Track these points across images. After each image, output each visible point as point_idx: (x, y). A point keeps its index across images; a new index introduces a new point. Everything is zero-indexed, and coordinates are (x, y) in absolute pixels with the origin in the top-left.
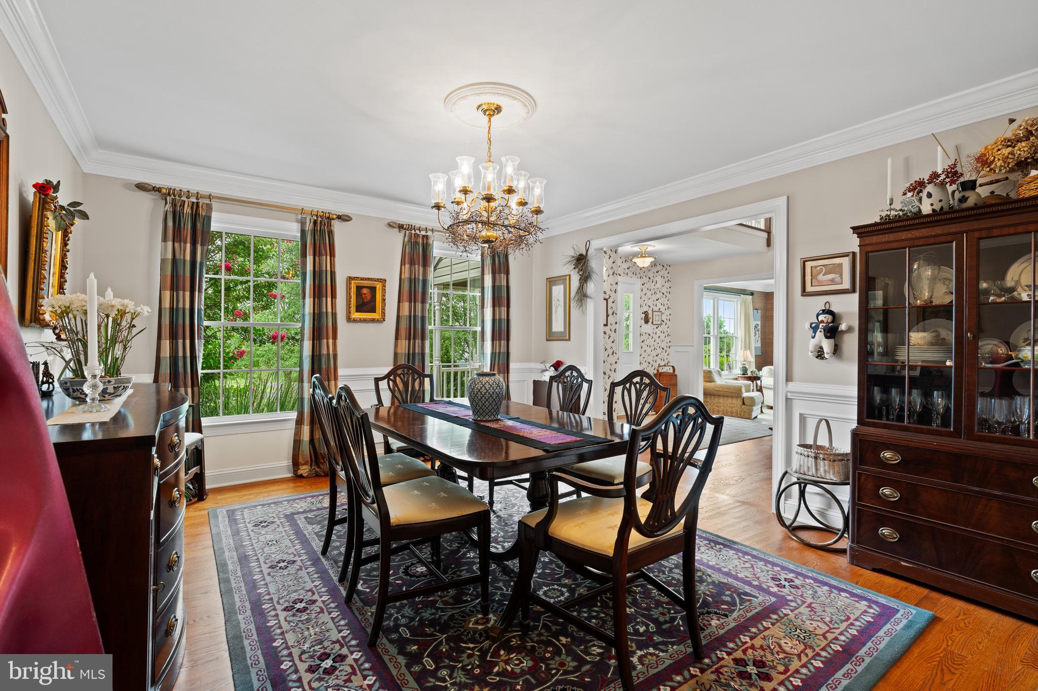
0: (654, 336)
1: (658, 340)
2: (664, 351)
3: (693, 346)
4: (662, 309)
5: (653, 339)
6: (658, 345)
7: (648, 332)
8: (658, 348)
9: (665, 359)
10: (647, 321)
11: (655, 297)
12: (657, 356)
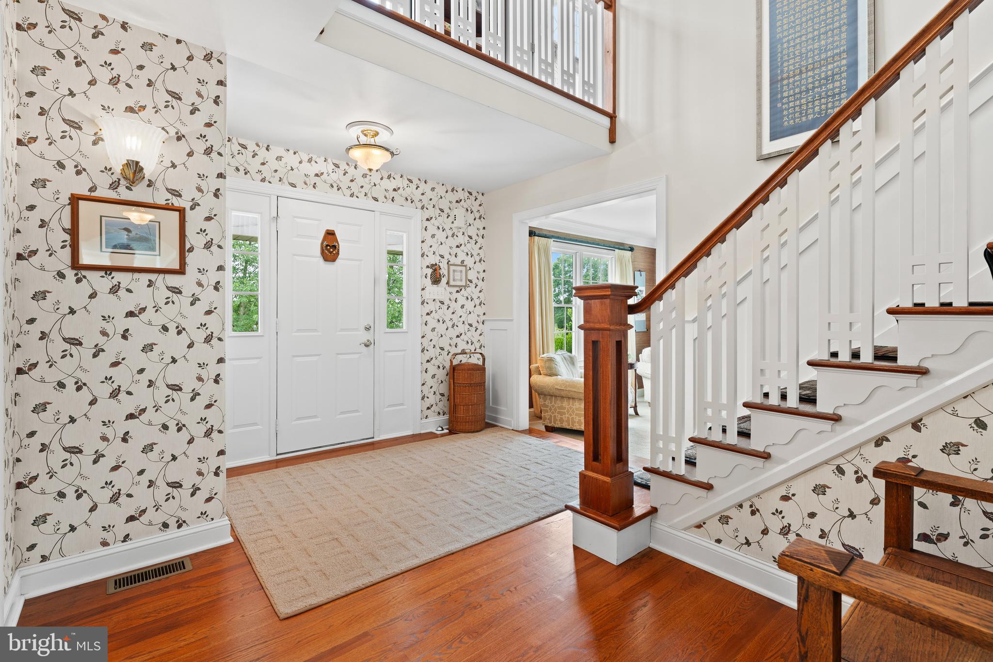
0: (453, 304)
1: (460, 312)
2: (473, 329)
3: (512, 320)
4: (469, 262)
5: (451, 310)
6: (461, 319)
7: (442, 298)
8: (460, 324)
9: (475, 341)
10: (436, 280)
11: (453, 242)
12: (458, 336)
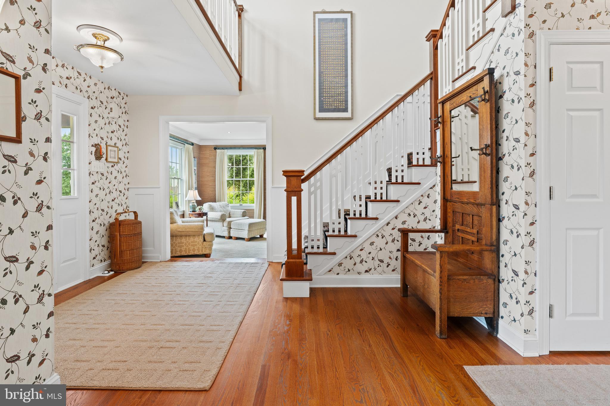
0: (109, 176)
1: (114, 182)
2: (122, 194)
3: (159, 188)
4: (119, 144)
5: (108, 180)
6: (115, 187)
7: (103, 171)
8: (114, 191)
9: (123, 203)
10: (98, 156)
11: (109, 128)
12: (113, 200)
